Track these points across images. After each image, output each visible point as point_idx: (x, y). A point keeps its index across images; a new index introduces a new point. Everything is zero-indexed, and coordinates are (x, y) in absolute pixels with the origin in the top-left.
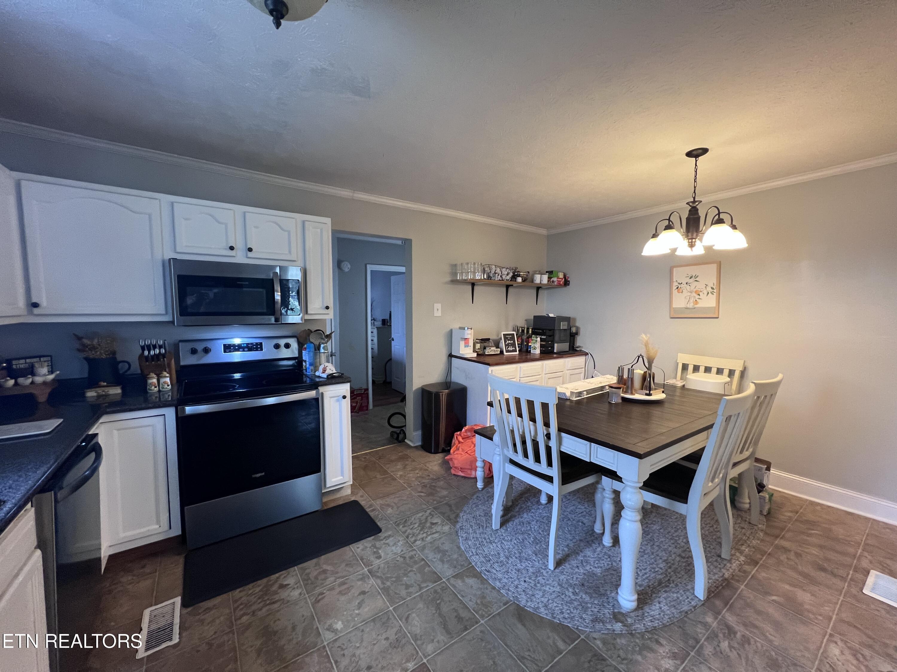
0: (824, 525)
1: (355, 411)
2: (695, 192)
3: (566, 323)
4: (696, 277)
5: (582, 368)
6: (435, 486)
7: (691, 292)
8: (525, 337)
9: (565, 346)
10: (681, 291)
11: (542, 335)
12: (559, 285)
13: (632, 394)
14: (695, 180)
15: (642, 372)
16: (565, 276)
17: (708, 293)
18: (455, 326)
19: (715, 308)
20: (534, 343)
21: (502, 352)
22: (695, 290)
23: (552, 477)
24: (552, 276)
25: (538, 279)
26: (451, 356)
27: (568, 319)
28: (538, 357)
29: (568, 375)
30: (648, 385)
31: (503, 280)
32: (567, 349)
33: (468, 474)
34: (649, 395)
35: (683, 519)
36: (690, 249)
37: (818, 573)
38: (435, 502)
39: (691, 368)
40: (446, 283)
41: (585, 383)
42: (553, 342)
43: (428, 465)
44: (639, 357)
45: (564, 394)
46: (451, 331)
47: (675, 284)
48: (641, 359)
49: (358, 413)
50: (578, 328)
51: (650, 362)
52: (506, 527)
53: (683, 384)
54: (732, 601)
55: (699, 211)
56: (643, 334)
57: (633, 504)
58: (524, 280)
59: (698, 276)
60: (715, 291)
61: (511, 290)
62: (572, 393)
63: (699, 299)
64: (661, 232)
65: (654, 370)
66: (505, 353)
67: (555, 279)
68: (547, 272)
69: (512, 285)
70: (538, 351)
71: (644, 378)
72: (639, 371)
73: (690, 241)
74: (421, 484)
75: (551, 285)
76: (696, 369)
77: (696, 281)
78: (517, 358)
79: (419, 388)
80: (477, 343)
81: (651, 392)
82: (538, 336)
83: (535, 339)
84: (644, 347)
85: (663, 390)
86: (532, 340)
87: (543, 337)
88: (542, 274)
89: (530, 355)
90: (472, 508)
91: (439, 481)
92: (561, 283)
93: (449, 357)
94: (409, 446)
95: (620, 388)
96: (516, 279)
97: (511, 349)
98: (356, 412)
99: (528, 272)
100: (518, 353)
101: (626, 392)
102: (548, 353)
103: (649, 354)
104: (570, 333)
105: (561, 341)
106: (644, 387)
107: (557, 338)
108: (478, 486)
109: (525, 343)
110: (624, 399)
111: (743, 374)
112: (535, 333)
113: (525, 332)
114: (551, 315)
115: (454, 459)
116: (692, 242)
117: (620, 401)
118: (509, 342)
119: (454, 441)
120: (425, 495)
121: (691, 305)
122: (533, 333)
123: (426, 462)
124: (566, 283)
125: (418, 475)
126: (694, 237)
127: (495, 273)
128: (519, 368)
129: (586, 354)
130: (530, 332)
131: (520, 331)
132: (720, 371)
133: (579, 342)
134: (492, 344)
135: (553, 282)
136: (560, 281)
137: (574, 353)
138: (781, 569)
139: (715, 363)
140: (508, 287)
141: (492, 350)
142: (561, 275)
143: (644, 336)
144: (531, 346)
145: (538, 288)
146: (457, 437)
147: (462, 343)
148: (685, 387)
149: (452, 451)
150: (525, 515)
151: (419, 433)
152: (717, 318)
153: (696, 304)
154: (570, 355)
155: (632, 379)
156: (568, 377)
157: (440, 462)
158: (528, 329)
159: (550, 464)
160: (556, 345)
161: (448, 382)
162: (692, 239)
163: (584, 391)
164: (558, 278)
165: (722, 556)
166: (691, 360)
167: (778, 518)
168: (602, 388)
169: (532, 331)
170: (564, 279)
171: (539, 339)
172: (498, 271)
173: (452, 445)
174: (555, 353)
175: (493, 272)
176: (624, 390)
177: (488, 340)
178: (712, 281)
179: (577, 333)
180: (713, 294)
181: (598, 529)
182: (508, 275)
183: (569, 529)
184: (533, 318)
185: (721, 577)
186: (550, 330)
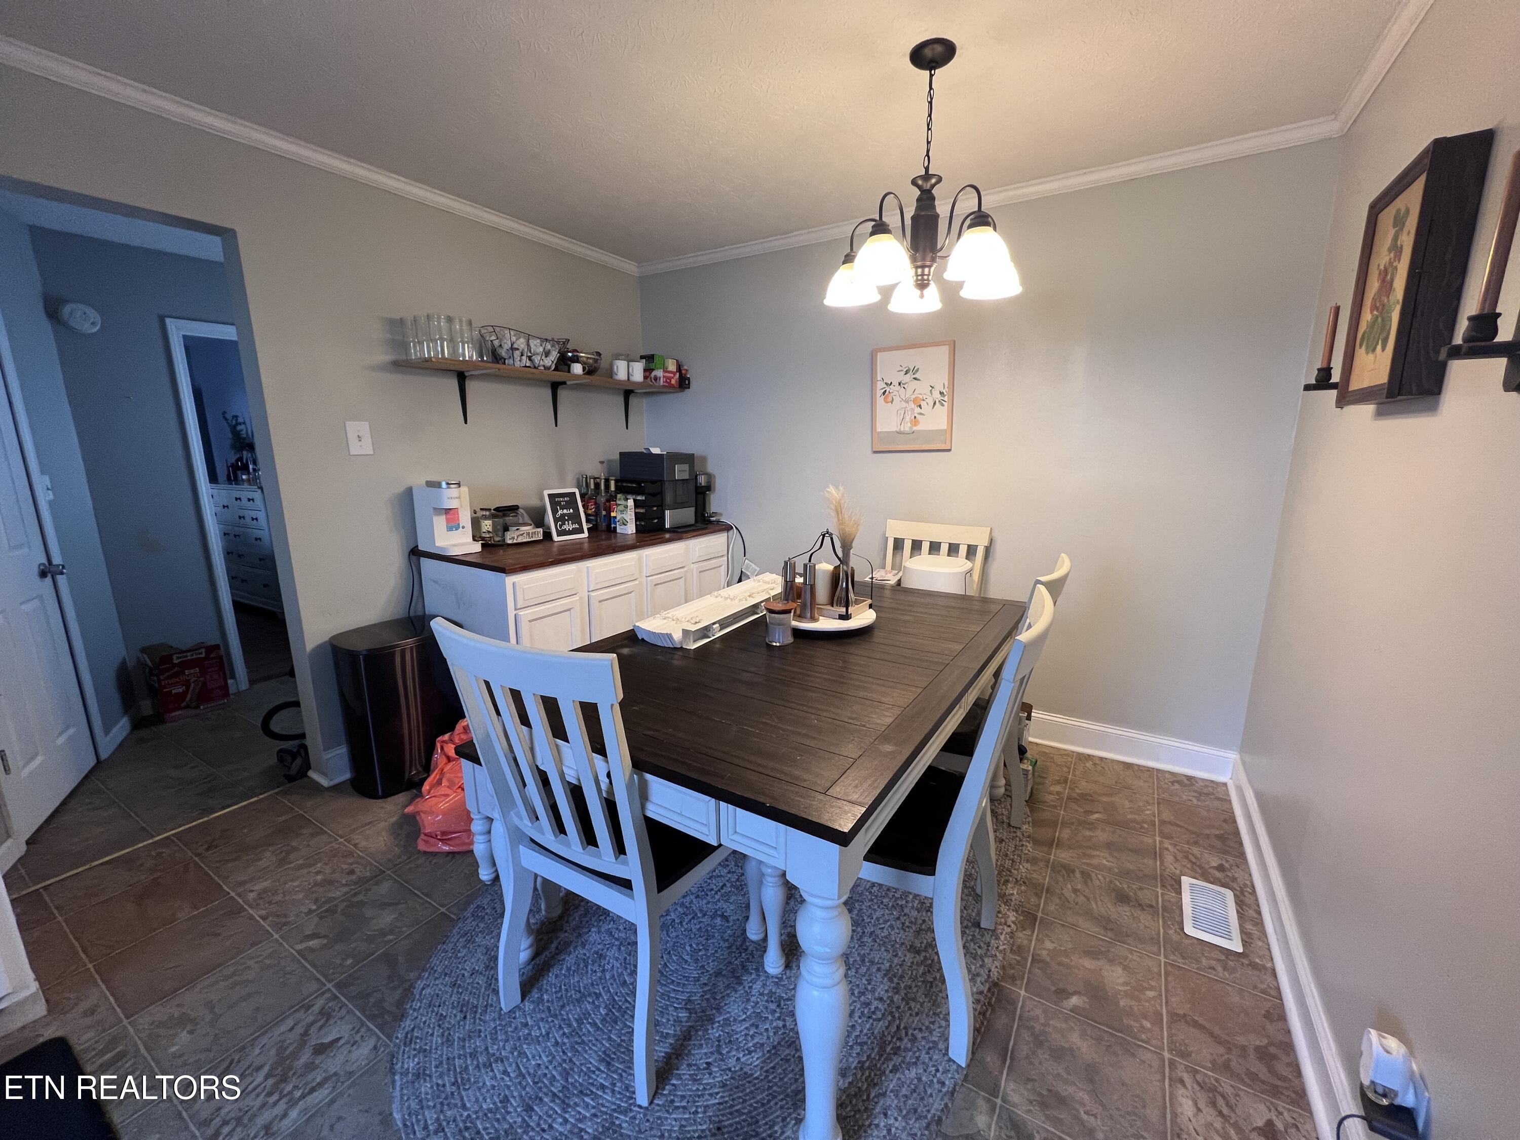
0: (1105, 799)
1: (184, 704)
2: (928, 155)
3: (686, 467)
4: (916, 371)
5: (722, 556)
6: (362, 904)
7: (907, 402)
8: (602, 499)
9: (687, 515)
10: (890, 399)
11: (638, 494)
12: (668, 389)
13: (813, 619)
14: (928, 125)
15: (831, 568)
16: (679, 368)
17: (935, 403)
18: (417, 480)
19: (945, 430)
20: (622, 512)
21: (548, 536)
22: (913, 397)
23: (630, 881)
24: (652, 366)
25: (621, 370)
26: (415, 554)
27: (688, 459)
28: (630, 543)
29: (695, 573)
30: (844, 593)
31: (535, 367)
32: (691, 520)
33: (464, 844)
34: (846, 617)
35: (926, 906)
36: (918, 292)
37: (1119, 909)
38: (349, 962)
39: (908, 546)
40: (383, 368)
41: (719, 599)
42: (662, 508)
43: (356, 838)
44: (824, 536)
45: (669, 636)
46: (409, 492)
47: (880, 385)
48: (827, 540)
49: (197, 707)
50: (710, 477)
51: (847, 546)
52: (540, 990)
53: (897, 578)
54: (1011, 1043)
55: (936, 203)
56: (831, 487)
57: (827, 950)
58: (590, 371)
59: (917, 370)
60: (946, 399)
61: (562, 394)
62: (686, 632)
63: (921, 414)
64: (863, 242)
65: (854, 562)
66: (556, 538)
67: (659, 373)
68: (642, 357)
69: (564, 383)
70: (630, 529)
71: (835, 578)
72: (825, 567)
73: (920, 271)
74: (319, 908)
75: (651, 386)
76: (916, 546)
77: (915, 379)
78: (586, 546)
79: (325, 643)
80: (486, 518)
81: (851, 610)
82: (629, 497)
83: (622, 502)
84: (833, 514)
85: (869, 601)
86: (617, 505)
87: (639, 498)
88: (630, 360)
89: (615, 537)
90: (455, 951)
91: (377, 884)
92: (673, 382)
93: (414, 558)
94: (317, 788)
95: (787, 612)
96: (569, 367)
97: (568, 526)
98: (187, 707)
99: (599, 354)
100: (586, 534)
101: (800, 617)
102: (649, 532)
103: (843, 530)
104: (697, 487)
105: (677, 505)
106: (836, 598)
107: (668, 498)
108: (481, 877)
109: (604, 513)
110: (797, 633)
111: (988, 550)
112: (624, 489)
113: (603, 487)
114: (655, 451)
115: (425, 812)
116: (923, 275)
117: (790, 640)
118: (565, 511)
119: (437, 756)
120: (325, 941)
121: (907, 427)
122: (619, 489)
123: (353, 831)
124: (684, 383)
125: (319, 877)
126: (928, 263)
127: (513, 349)
128: (585, 570)
129: (728, 528)
130: (613, 488)
131: (592, 486)
132: (953, 549)
133: (716, 504)
134: (523, 518)
135: (656, 379)
136: (670, 378)
137: (706, 528)
138: (1070, 920)
139: (945, 535)
140: (555, 386)
141: (524, 533)
142: (672, 367)
143: (831, 489)
144: (615, 517)
145: (628, 393)
146: (442, 748)
147: (440, 522)
148: (902, 585)
149: (426, 787)
150: (594, 936)
151: (342, 751)
152: (949, 450)
153: (915, 425)
154: (695, 534)
155: (813, 587)
156: (695, 577)
157: (393, 820)
158: (607, 481)
159: (620, 849)
160: (667, 513)
161: (417, 617)
162: (923, 267)
163: (714, 624)
164: (666, 371)
165: (982, 926)
166: (908, 531)
167: (1045, 802)
168: (754, 608)
169: (616, 486)
170: (678, 374)
171: (631, 503)
172: (521, 343)
173: (432, 768)
174: (668, 531)
175: (507, 346)
176: (798, 612)
177: (514, 509)
178: (941, 380)
179: (709, 488)
180: (943, 405)
181: (753, 932)
182: (547, 354)
183: (694, 946)
184: (617, 457)
185: (986, 981)
186: (653, 482)
